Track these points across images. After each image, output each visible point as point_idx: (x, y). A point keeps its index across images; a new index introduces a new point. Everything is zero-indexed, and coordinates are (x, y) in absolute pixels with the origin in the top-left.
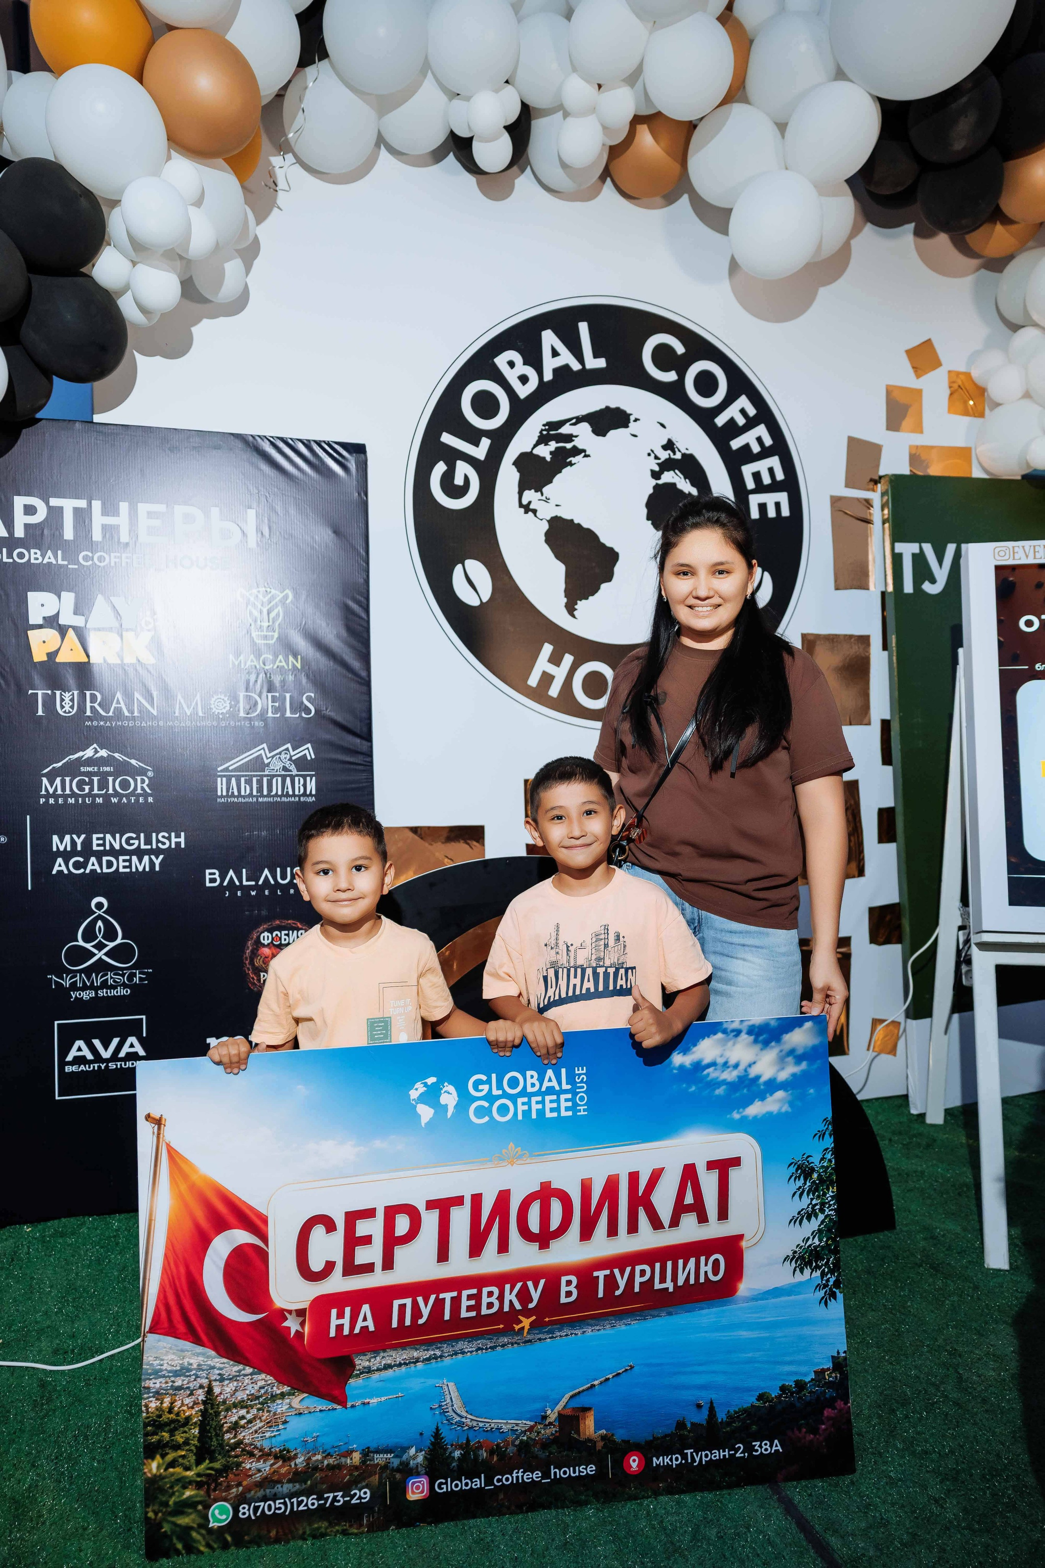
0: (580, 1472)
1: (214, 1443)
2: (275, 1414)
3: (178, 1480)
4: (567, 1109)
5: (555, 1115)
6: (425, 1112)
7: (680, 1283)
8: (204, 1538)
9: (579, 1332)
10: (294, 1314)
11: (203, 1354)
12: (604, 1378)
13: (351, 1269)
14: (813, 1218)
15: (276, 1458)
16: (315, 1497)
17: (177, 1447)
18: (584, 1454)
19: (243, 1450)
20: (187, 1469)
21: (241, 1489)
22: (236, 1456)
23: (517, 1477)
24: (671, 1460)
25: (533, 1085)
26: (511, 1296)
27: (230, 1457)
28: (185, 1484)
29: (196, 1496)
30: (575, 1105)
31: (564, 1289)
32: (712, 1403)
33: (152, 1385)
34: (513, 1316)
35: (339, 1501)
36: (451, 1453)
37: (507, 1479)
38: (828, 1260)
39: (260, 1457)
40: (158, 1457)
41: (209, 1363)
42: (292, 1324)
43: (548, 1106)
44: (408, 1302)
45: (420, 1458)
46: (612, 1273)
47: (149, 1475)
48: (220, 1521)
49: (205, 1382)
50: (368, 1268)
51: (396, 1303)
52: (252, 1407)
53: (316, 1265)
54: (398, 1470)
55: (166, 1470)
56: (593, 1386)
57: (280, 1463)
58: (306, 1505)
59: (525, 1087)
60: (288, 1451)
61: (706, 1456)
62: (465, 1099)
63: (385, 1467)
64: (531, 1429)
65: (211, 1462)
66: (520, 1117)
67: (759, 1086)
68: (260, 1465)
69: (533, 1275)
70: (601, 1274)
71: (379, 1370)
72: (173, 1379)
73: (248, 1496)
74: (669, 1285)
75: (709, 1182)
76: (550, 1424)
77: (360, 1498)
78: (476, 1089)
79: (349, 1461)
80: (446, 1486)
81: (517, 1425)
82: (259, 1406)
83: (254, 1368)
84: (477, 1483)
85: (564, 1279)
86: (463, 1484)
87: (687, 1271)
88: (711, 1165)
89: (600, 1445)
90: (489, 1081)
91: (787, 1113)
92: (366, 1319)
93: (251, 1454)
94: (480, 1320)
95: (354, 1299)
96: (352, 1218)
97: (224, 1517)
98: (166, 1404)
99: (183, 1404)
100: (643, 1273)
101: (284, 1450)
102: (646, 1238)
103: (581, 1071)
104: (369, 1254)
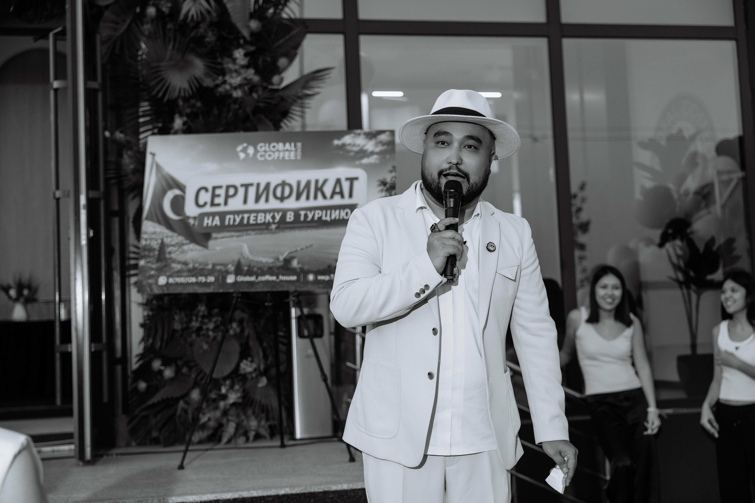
0: (290, 278)
1: (163, 257)
2: (184, 250)
3: (150, 268)
4: (293, 157)
5: (289, 158)
6: (242, 155)
7: (333, 218)
8: (157, 288)
9: (293, 232)
10: (192, 218)
11: (162, 229)
12: (301, 249)
13: (213, 204)
15: (183, 264)
16: (195, 278)
17: (150, 257)
18: (292, 272)
19: (172, 261)
20: (153, 264)
21: (170, 273)
22: (170, 262)
23: (267, 278)
24: (325, 277)
25: (281, 148)
26: (269, 217)
27: (167, 262)
28: (152, 269)
29: (155, 274)
30: (296, 155)
31: (288, 216)
33: (144, 237)
34: (269, 224)
35: (203, 281)
36: (244, 267)
37: (263, 279)
39: (178, 263)
40: (143, 258)
42: (191, 221)
43: (286, 156)
44: (232, 217)
45: (232, 268)
46: (307, 213)
48: (162, 283)
49: (161, 237)
50: (219, 205)
51: (228, 217)
52: (176, 247)
53: (201, 202)
54: (224, 272)
55: (146, 263)
56: (297, 250)
57: (184, 266)
58: (192, 281)
59: (278, 148)
60: (187, 262)
62: (256, 151)
63: (220, 270)
64: (273, 262)
65: (161, 263)
66: (276, 158)
67: (367, 153)
68: (177, 266)
69: (278, 211)
70: (302, 213)
71: (220, 238)
72: (151, 235)
73: (172, 275)
74: (328, 219)
75: (346, 186)
76: (280, 261)
77: (211, 280)
78: (260, 148)
79: (208, 267)
80: (241, 279)
81: (268, 261)
82: (179, 247)
83: (178, 234)
84: (253, 279)
85: (289, 213)
86: (248, 278)
87: (335, 214)
88: (347, 179)
89: (298, 270)
90: (265, 146)
91: (377, 163)
92: (217, 221)
93: (175, 262)
94: (257, 224)
95: (213, 215)
96: (214, 188)
97: (164, 282)
98: (148, 243)
100: (318, 214)
102: (320, 202)
103: (299, 145)
104: (219, 200)
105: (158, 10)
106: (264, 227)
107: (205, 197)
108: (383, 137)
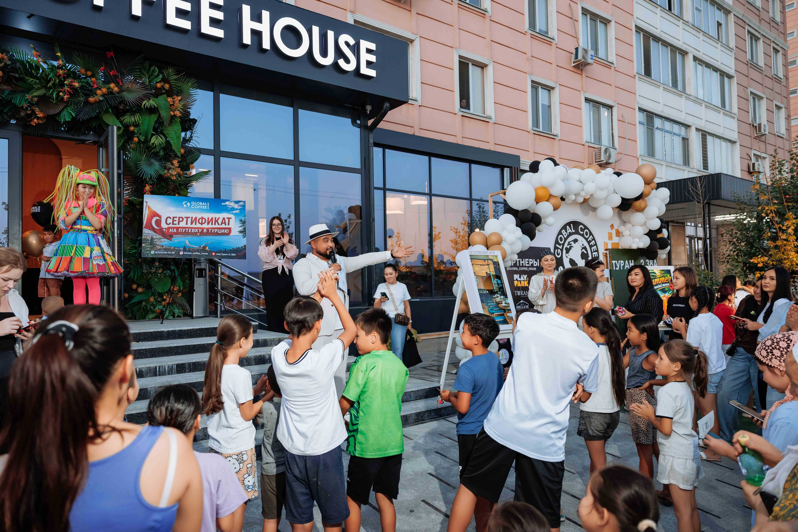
0: (205, 254)
1: (152, 243)
2: (161, 241)
5: (204, 208)
6: (185, 206)
8: (150, 255)
9: (206, 236)
13: (173, 224)
14: (240, 227)
15: (161, 246)
17: (147, 243)
19: (157, 245)
20: (148, 246)
21: (156, 249)
23: (196, 253)
24: (219, 254)
26: (196, 230)
29: (149, 249)
30: (207, 207)
31: (204, 231)
33: (144, 235)
34: (197, 233)
35: (170, 253)
36: (186, 249)
39: (159, 246)
41: (152, 233)
42: (164, 230)
44: (181, 229)
45: (182, 249)
49: (152, 236)
50: (176, 224)
52: (158, 239)
53: (168, 223)
54: (179, 250)
55: (145, 245)
58: (165, 253)
59: (200, 204)
61: (224, 254)
62: (191, 205)
63: (177, 250)
64: (199, 248)
65: (152, 246)
66: (199, 208)
67: (235, 209)
69: (200, 228)
70: (210, 230)
72: (147, 234)
74: (220, 232)
75: (227, 220)
76: (201, 247)
77: (173, 253)
79: (171, 248)
80: (185, 253)
81: (197, 247)
83: (159, 234)
84: (190, 253)
85: (204, 229)
86: (188, 253)
87: (223, 231)
88: (227, 218)
89: (209, 251)
90: (194, 203)
91: (238, 213)
92: (175, 231)
94: (192, 233)
95: (174, 228)
96: (174, 218)
97: (153, 253)
98: (146, 237)
99: (148, 238)
100: (216, 230)
102: (217, 226)
103: (208, 204)
104: (176, 222)
105: (139, 140)
106: (195, 234)
107: (169, 221)
108: (241, 203)
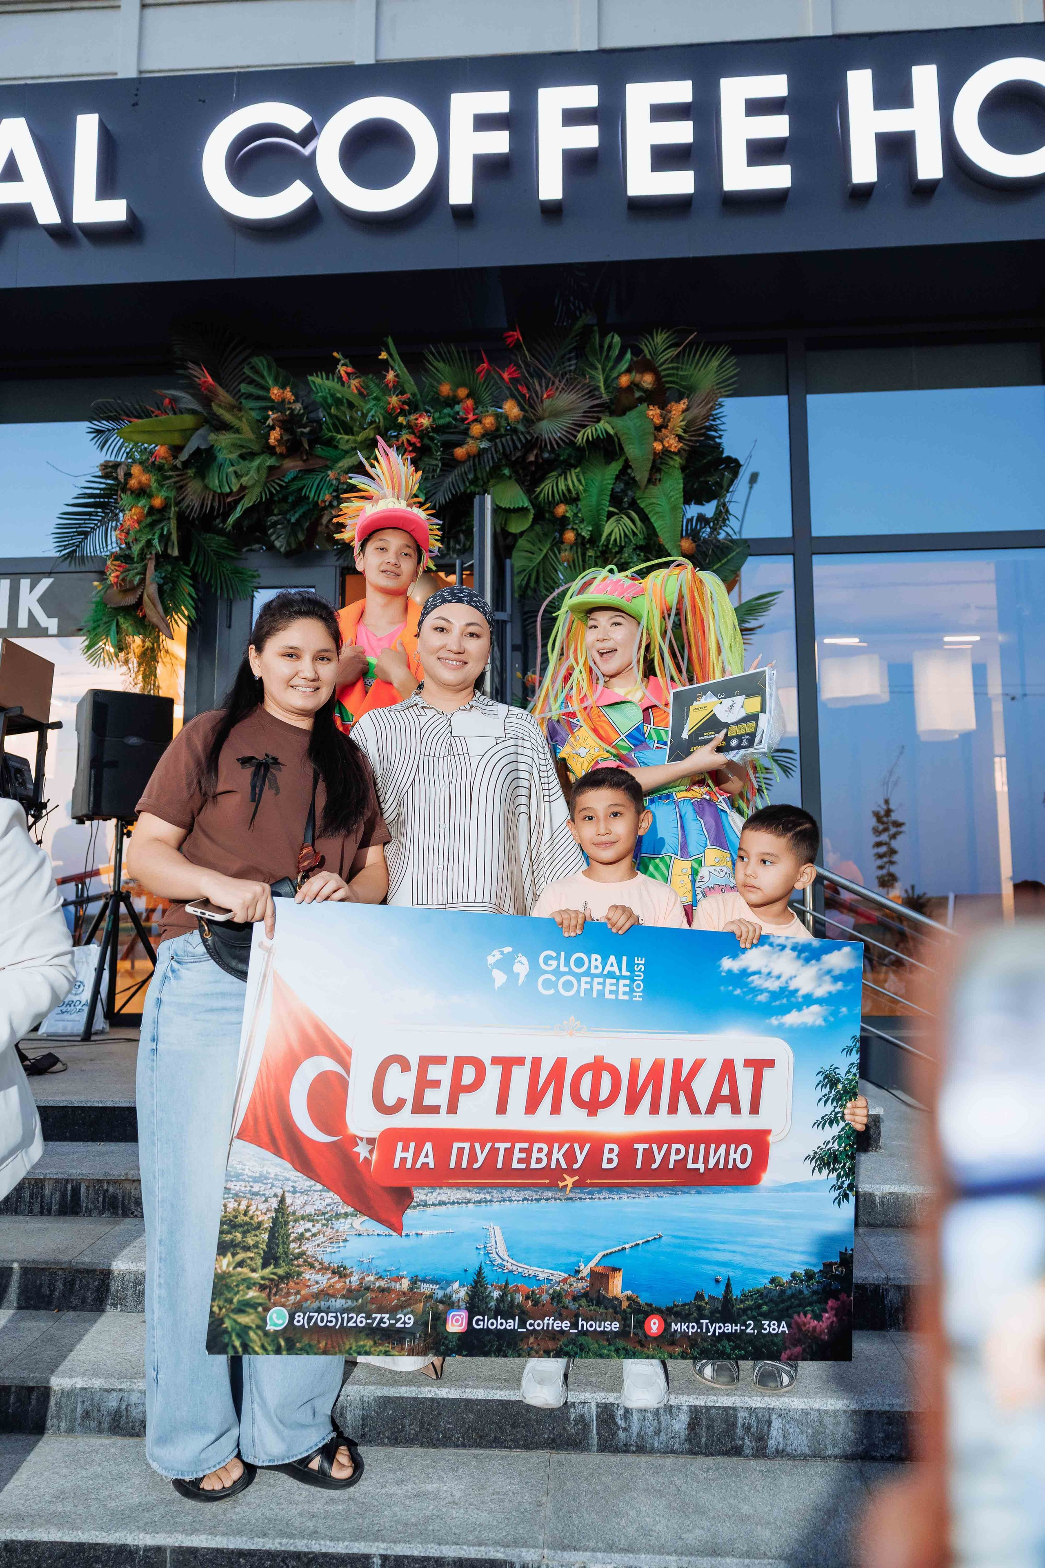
0: (605, 1327)
1: (281, 1250)
2: (337, 1231)
3: (244, 1280)
4: (625, 993)
5: (613, 997)
6: (500, 977)
7: (711, 1166)
8: (260, 1340)
9: (616, 1197)
10: (365, 1141)
11: (281, 1166)
12: (634, 1244)
13: (419, 1108)
14: (835, 1124)
15: (334, 1273)
16: (364, 1315)
17: (247, 1249)
18: (611, 1310)
19: (305, 1261)
20: (254, 1270)
21: (299, 1297)
22: (298, 1266)
23: (548, 1324)
24: (688, 1327)
25: (596, 967)
26: (558, 1155)
27: (292, 1265)
28: (250, 1284)
29: (258, 1298)
30: (632, 990)
31: (606, 1155)
32: (729, 1279)
33: (232, 1187)
34: (558, 1173)
35: (385, 1323)
36: (490, 1292)
37: (539, 1325)
38: (845, 1164)
39: (320, 1270)
40: (229, 1255)
41: (284, 1174)
42: (362, 1150)
43: (608, 988)
44: (466, 1146)
45: (462, 1293)
46: (651, 1147)
47: (219, 1271)
48: (275, 1325)
49: (279, 1192)
50: (435, 1110)
51: (456, 1146)
52: (318, 1221)
53: (389, 1100)
54: (441, 1302)
55: (235, 1268)
56: (624, 1249)
57: (337, 1278)
58: (355, 1322)
59: (589, 968)
60: (345, 1269)
61: (720, 1328)
62: (535, 970)
63: (430, 1297)
64: (565, 1281)
65: (275, 1267)
66: (582, 994)
67: (796, 997)
68: (319, 1277)
69: (581, 1139)
70: (641, 1147)
71: (434, 1205)
72: (251, 1184)
73: (305, 1305)
74: (700, 1166)
75: (745, 1078)
76: (582, 1278)
77: (404, 1323)
78: (546, 963)
79: (398, 1286)
80: (482, 1323)
81: (552, 1275)
82: (324, 1222)
83: (324, 1185)
84: (511, 1324)
85: (607, 1147)
86: (499, 1323)
87: (717, 1156)
88: (748, 1063)
89: (625, 1305)
90: (558, 958)
91: (820, 1026)
92: (428, 1157)
93: (312, 1266)
94: (528, 1172)
95: (420, 1136)
96: (426, 1061)
97: (280, 1322)
98: (243, 1207)
99: (257, 1209)
100: (678, 1151)
101: (342, 1266)
102: (684, 1120)
103: (640, 961)
104: (436, 1097)
106: (549, 1179)
107: (398, 1084)
